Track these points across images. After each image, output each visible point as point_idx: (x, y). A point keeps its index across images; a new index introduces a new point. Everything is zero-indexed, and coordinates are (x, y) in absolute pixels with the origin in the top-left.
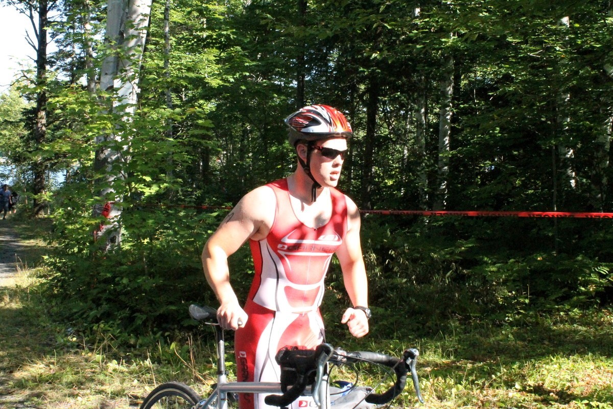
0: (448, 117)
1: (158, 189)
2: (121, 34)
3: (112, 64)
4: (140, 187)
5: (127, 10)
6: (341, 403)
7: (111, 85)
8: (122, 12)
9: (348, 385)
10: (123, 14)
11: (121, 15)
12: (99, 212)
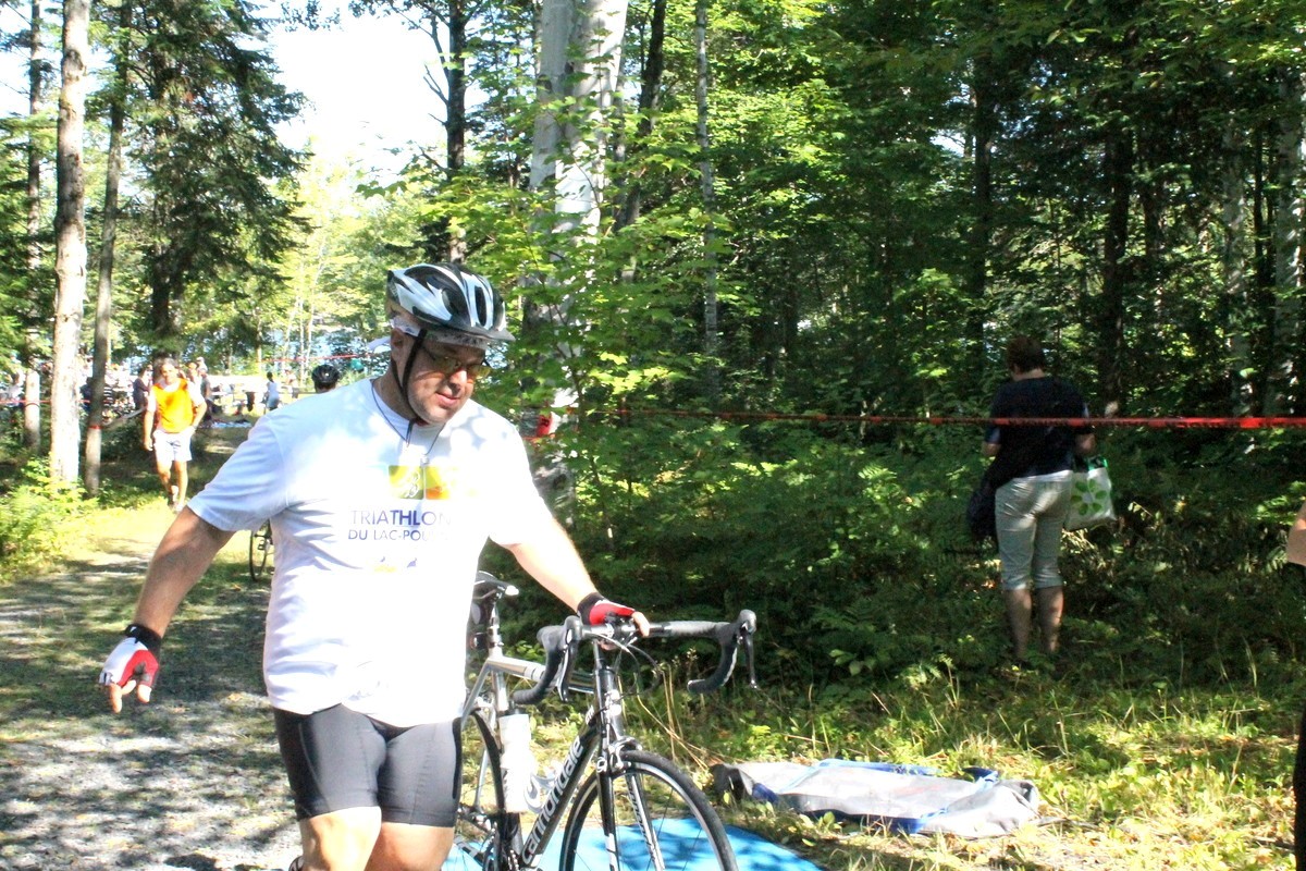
0: (1297, 212)
1: (639, 379)
2: (569, 69)
3: (552, 131)
4: (605, 378)
5: (580, 22)
6: (960, 809)
7: (550, 173)
8: (571, 25)
9: (988, 777)
10: (574, 29)
11: (570, 31)
12: (531, 426)
